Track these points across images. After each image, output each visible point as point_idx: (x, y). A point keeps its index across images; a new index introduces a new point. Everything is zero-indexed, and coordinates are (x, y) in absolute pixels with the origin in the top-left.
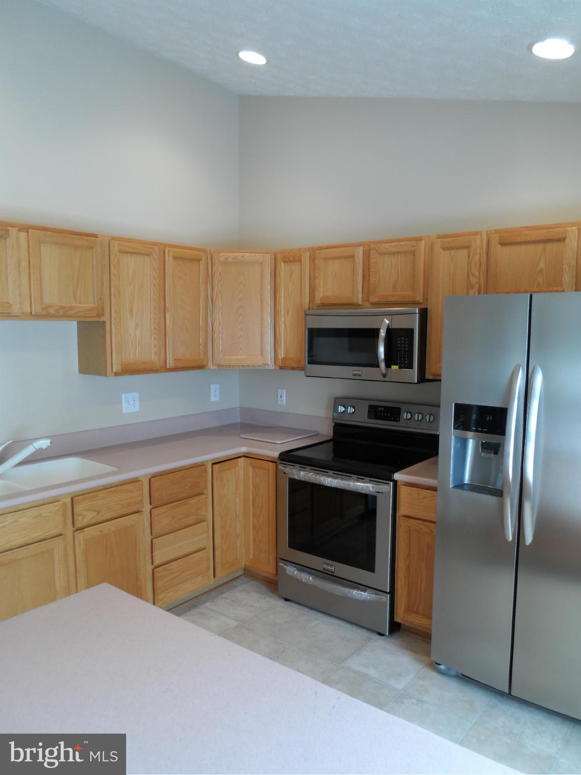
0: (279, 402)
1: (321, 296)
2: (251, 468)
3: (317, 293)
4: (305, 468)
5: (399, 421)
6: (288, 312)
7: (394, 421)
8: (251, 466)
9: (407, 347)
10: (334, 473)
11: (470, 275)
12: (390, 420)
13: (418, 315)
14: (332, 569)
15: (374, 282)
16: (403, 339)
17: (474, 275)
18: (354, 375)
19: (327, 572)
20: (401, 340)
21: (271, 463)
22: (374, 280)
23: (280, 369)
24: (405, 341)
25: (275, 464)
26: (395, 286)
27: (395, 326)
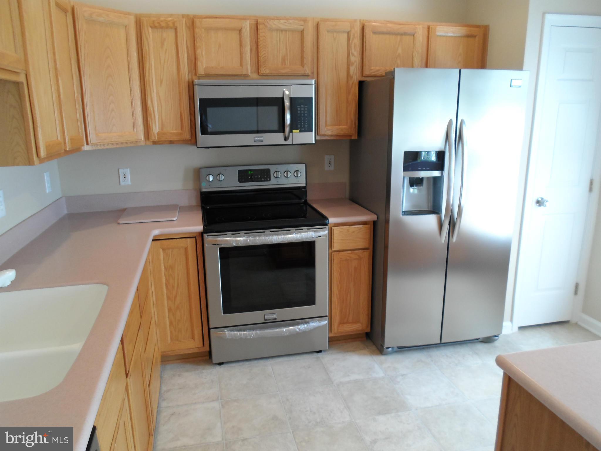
0: (122, 183)
1: (204, 66)
2: (161, 250)
3: (199, 63)
4: (239, 234)
5: (270, 180)
6: (161, 82)
7: (264, 181)
8: (161, 248)
9: (306, 113)
10: (271, 232)
11: (351, 55)
12: (262, 181)
13: (314, 85)
14: (275, 316)
15: (264, 56)
16: (302, 106)
17: (353, 55)
18: (255, 141)
19: (271, 321)
20: (301, 108)
21: (188, 239)
22: (264, 52)
23: (153, 144)
24: (304, 108)
25: (194, 239)
26: (284, 60)
27: (295, 95)
